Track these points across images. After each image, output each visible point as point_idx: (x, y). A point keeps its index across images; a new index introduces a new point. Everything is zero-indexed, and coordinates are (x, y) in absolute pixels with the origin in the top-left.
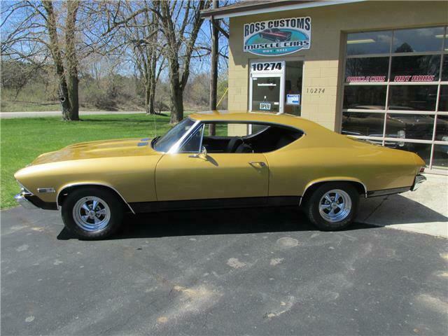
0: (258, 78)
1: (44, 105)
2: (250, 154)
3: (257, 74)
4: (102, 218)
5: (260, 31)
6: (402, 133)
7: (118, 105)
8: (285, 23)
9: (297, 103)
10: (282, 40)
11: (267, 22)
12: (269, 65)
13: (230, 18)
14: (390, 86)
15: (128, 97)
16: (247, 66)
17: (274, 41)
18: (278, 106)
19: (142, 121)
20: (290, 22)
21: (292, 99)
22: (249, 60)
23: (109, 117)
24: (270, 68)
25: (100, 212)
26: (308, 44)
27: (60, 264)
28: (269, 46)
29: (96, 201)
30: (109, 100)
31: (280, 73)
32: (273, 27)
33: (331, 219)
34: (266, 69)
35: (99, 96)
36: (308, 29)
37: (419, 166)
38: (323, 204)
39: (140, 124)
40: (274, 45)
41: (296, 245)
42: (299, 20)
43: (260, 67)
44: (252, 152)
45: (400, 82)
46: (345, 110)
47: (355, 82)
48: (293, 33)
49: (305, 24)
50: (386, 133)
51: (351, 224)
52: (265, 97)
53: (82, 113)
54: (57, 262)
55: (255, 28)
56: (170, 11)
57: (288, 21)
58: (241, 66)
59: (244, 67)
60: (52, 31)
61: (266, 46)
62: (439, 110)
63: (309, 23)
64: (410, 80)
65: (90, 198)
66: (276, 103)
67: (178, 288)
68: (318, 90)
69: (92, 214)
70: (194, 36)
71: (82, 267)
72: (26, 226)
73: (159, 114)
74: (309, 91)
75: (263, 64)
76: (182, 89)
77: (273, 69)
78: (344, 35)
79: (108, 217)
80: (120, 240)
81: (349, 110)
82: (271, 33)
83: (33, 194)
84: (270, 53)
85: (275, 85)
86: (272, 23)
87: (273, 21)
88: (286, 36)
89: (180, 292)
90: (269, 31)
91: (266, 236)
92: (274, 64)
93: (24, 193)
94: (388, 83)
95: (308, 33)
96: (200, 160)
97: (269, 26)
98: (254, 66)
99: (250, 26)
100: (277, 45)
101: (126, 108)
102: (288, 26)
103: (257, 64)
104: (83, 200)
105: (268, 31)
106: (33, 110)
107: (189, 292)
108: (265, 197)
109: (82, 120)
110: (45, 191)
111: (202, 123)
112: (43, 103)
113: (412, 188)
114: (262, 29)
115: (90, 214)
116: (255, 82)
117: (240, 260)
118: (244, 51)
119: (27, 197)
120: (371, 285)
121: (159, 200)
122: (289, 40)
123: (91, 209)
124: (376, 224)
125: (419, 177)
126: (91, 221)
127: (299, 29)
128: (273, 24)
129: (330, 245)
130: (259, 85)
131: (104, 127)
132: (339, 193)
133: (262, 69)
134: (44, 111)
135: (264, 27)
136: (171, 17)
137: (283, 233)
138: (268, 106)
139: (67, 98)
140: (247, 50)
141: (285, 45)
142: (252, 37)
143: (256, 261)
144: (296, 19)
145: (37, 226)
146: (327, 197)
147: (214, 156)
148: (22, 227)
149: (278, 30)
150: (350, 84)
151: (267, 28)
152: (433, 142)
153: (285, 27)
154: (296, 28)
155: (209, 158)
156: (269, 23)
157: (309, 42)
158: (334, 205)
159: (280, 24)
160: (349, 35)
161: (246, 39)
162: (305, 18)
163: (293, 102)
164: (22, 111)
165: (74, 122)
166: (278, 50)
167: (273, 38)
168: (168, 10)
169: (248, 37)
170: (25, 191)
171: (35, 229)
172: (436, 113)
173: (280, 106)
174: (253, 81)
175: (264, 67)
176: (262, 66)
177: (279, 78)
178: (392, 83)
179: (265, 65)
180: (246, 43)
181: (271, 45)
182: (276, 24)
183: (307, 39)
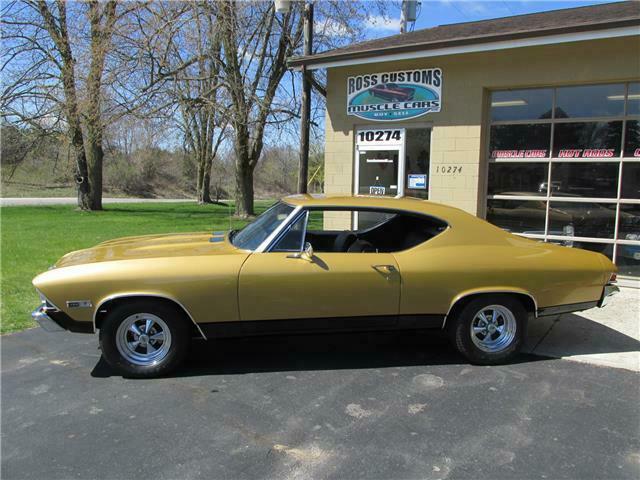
0: (367, 152)
1: (50, 188)
2: (373, 254)
3: (365, 146)
4: (157, 346)
5: (371, 86)
6: (569, 229)
7: (157, 190)
8: (406, 76)
9: (422, 187)
10: (401, 99)
11: (380, 75)
12: (382, 134)
13: (328, 69)
14: (553, 163)
15: (171, 179)
16: (351, 133)
17: (390, 101)
18: (396, 190)
19: (195, 213)
20: (412, 75)
21: (416, 181)
22: (354, 125)
23: (146, 207)
24: (385, 136)
25: (156, 337)
26: (437, 105)
27: (100, 413)
28: (382, 107)
29: (150, 320)
30: (144, 184)
31: (398, 145)
32: (389, 82)
33: (486, 347)
34: (378, 139)
35: (128, 176)
36: (438, 85)
37: (609, 271)
38: (476, 326)
39: (193, 216)
40: (390, 106)
41: (442, 384)
42: (424, 72)
43: (369, 136)
44: (375, 252)
45: (566, 157)
46: (490, 197)
47: (504, 157)
48: (417, 90)
49: (433, 79)
50: (549, 229)
51: (517, 355)
52: (377, 178)
53: (105, 201)
54: (94, 411)
55: (364, 83)
56: (239, 60)
57: (409, 74)
58: (342, 133)
59: (347, 134)
60: (69, 83)
61: (378, 107)
62: (622, 197)
63: (440, 77)
64: (580, 156)
65: (142, 316)
66: (392, 187)
67: (279, 447)
68: (453, 169)
69: (144, 339)
70: (271, 93)
71: (132, 417)
72: (41, 359)
73: (217, 203)
74: (440, 170)
75: (374, 132)
76: (252, 168)
77: (388, 139)
78: (488, 93)
79: (167, 344)
80: (183, 378)
81: (496, 197)
82: (386, 90)
83: (58, 310)
84: (383, 118)
85: (391, 161)
86: (387, 76)
87: (389, 74)
88: (407, 94)
89: (283, 453)
90: (383, 87)
91: (395, 372)
92: (390, 133)
93: (45, 308)
94: (550, 160)
95: (438, 90)
96: (301, 261)
97: (383, 80)
98: (362, 134)
99: (356, 79)
100: (394, 107)
101: (168, 193)
102: (409, 80)
103: (365, 132)
104: (132, 319)
105: (381, 87)
106: (32, 196)
107: (296, 453)
108: (394, 316)
109: (106, 210)
110: (77, 305)
111: (305, 209)
112: (48, 185)
113: (599, 304)
114: (372, 84)
115: (141, 339)
116: (363, 158)
117: (363, 407)
118: (348, 114)
119: (50, 313)
120: (557, 442)
121: (242, 319)
122: (411, 99)
123: (142, 333)
124: (551, 356)
125: (609, 287)
126: (141, 350)
127: (425, 85)
128: (389, 78)
129: (490, 384)
130: (368, 161)
131: (140, 219)
132: (498, 309)
133: (372, 139)
134: (50, 197)
135: (376, 82)
136: (239, 67)
137: (419, 368)
138: (381, 190)
139: (86, 179)
140: (352, 112)
141: (406, 106)
142: (358, 95)
143: (388, 407)
144: (421, 72)
145: (57, 359)
146: (481, 316)
147: (322, 256)
148: (36, 360)
149: (396, 85)
150: (497, 160)
151: (379, 82)
152: (615, 241)
153: (406, 82)
154: (420, 83)
155: (314, 259)
156: (383, 77)
157: (439, 103)
158: (492, 328)
159: (398, 77)
160: (494, 95)
161: (350, 97)
162: (433, 70)
163: (417, 184)
164: (18, 196)
165: (95, 212)
166: (395, 114)
167: (389, 97)
168: (236, 58)
169: (353, 95)
170: (48, 305)
171: (57, 362)
172: (618, 201)
173: (399, 191)
174: (360, 155)
175: (376, 137)
176: (372, 134)
177: (398, 151)
178: (556, 160)
179: (377, 133)
180: (350, 104)
181: (386, 106)
182: (393, 77)
183: (437, 98)
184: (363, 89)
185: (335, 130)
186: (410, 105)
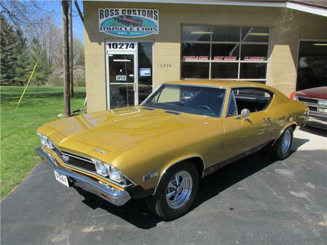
0: (114, 55)
3: (112, 51)
5: (115, 16)
8: (137, 12)
9: (148, 75)
10: (135, 25)
11: (120, 10)
12: (123, 45)
13: (84, 2)
14: (212, 63)
16: (103, 43)
17: (128, 26)
18: (133, 77)
20: (141, 12)
21: (145, 72)
22: (105, 39)
24: (124, 46)
26: (157, 30)
28: (123, 29)
31: (134, 52)
32: (127, 14)
34: (120, 48)
36: (157, 19)
40: (128, 28)
42: (148, 11)
43: (115, 46)
45: (217, 60)
47: (189, 60)
48: (145, 21)
49: (154, 15)
52: (121, 71)
55: (110, 13)
57: (139, 11)
58: (97, 43)
59: (100, 44)
61: (121, 29)
62: (240, 78)
63: (157, 14)
64: (223, 60)
66: (131, 75)
68: (166, 65)
74: (159, 65)
75: (118, 43)
77: (127, 48)
82: (125, 19)
83: (136, 185)
85: (129, 61)
86: (125, 11)
87: (127, 10)
88: (138, 23)
90: (123, 17)
92: (128, 44)
94: (210, 61)
97: (123, 13)
98: (110, 45)
99: (104, 10)
100: (131, 29)
102: (139, 14)
103: (112, 43)
114: (116, 14)
116: (111, 59)
118: (100, 31)
122: (141, 26)
127: (149, 18)
128: (127, 12)
130: (114, 60)
133: (117, 47)
135: (118, 13)
138: (124, 77)
140: (103, 31)
141: (138, 29)
142: (107, 20)
150: (186, 61)
151: (120, 14)
153: (137, 15)
156: (123, 11)
157: (158, 29)
159: (132, 12)
161: (101, 21)
162: (153, 11)
163: (145, 74)
166: (132, 33)
167: (128, 23)
169: (103, 20)
172: (238, 80)
173: (135, 78)
174: (109, 57)
175: (119, 46)
176: (117, 45)
177: (133, 56)
178: (213, 61)
179: (120, 44)
180: (101, 25)
181: (126, 29)
182: (129, 12)
183: (157, 26)
184: (110, 17)
185: (91, 42)
186: (140, 29)
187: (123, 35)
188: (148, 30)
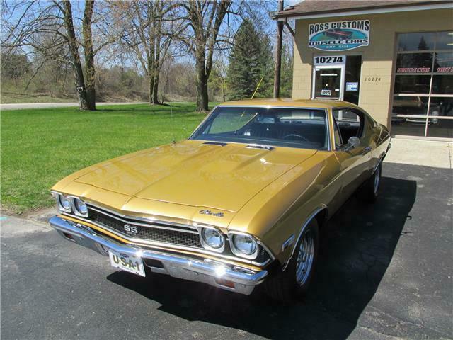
0: (321, 69)
3: (319, 67)
5: (324, 30)
6: (436, 112)
8: (347, 24)
9: (355, 90)
10: (344, 38)
11: (330, 23)
12: (331, 58)
13: (296, 20)
14: (434, 76)
16: (311, 58)
17: (337, 39)
18: (339, 92)
20: (351, 24)
21: (352, 87)
24: (332, 61)
28: (331, 43)
31: (341, 65)
32: (336, 27)
34: (328, 62)
36: (367, 30)
40: (337, 42)
42: (359, 22)
43: (322, 60)
45: (441, 72)
46: (396, 95)
47: (404, 73)
48: (354, 33)
49: (365, 26)
50: (429, 112)
52: (327, 85)
55: (320, 28)
57: (349, 23)
61: (329, 43)
63: (369, 25)
64: (449, 71)
66: (336, 90)
68: (375, 79)
73: (162, 104)
74: (367, 80)
75: (326, 57)
77: (334, 62)
78: (397, 34)
81: (400, 95)
82: (334, 32)
85: (336, 75)
86: (335, 24)
88: (347, 35)
90: (332, 31)
92: (336, 58)
94: (432, 74)
95: (367, 33)
97: (332, 27)
98: (318, 59)
99: (314, 26)
100: (339, 42)
102: (349, 26)
103: (320, 57)
105: (330, 30)
109: (99, 110)
114: (325, 28)
116: (318, 73)
118: (309, 46)
122: (350, 38)
127: (359, 30)
130: (321, 75)
133: (324, 61)
135: (328, 27)
138: (329, 92)
140: (312, 46)
141: (347, 42)
142: (317, 35)
144: (357, 22)
149: (339, 30)
151: (330, 28)
154: (356, 29)
156: (332, 24)
157: (368, 41)
159: (342, 25)
161: (310, 36)
162: (365, 21)
165: (90, 112)
166: (340, 47)
167: (336, 37)
169: (312, 35)
173: (341, 92)
174: (316, 72)
175: (327, 60)
176: (324, 59)
177: (340, 70)
178: (435, 74)
180: (311, 40)
181: (334, 42)
182: (339, 25)
183: (366, 38)
184: (319, 31)
186: (349, 42)
187: (330, 49)
188: (358, 41)
